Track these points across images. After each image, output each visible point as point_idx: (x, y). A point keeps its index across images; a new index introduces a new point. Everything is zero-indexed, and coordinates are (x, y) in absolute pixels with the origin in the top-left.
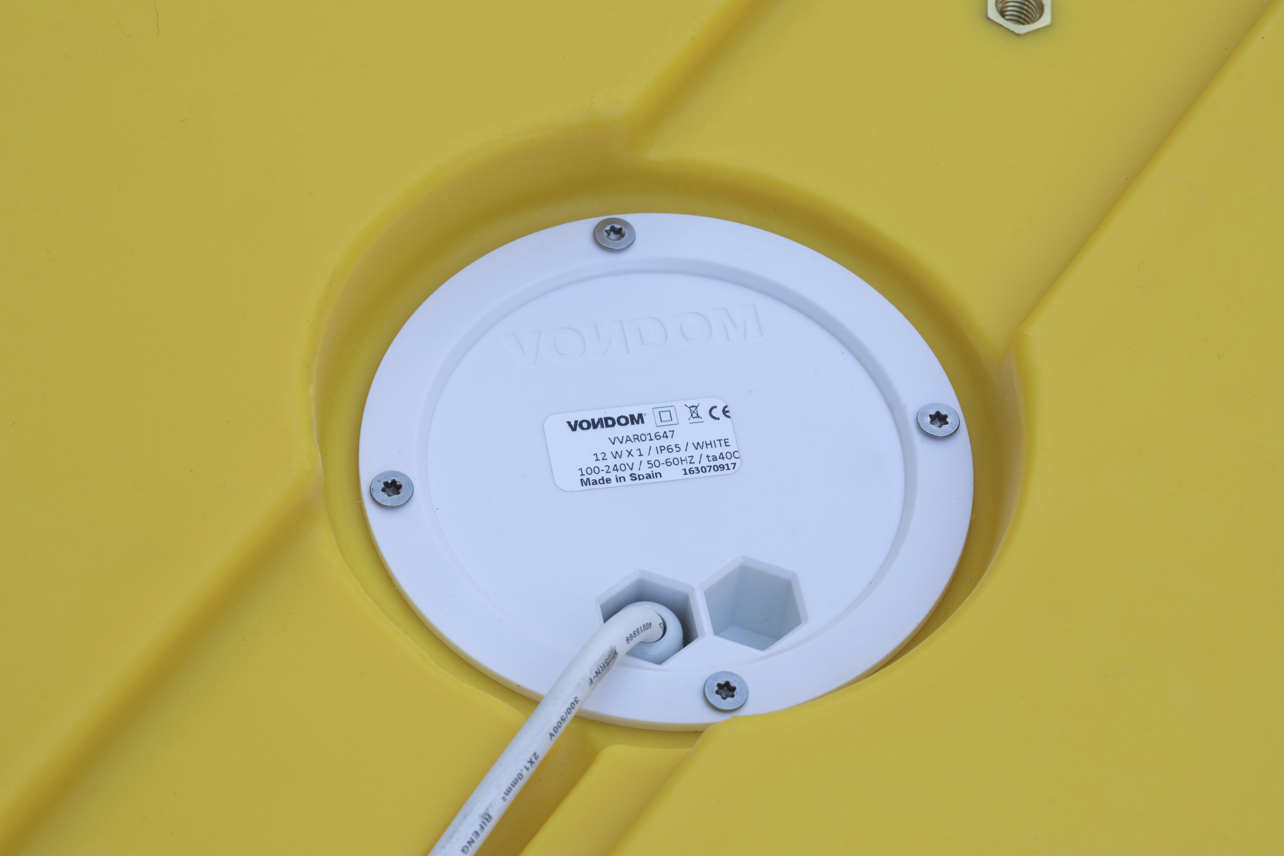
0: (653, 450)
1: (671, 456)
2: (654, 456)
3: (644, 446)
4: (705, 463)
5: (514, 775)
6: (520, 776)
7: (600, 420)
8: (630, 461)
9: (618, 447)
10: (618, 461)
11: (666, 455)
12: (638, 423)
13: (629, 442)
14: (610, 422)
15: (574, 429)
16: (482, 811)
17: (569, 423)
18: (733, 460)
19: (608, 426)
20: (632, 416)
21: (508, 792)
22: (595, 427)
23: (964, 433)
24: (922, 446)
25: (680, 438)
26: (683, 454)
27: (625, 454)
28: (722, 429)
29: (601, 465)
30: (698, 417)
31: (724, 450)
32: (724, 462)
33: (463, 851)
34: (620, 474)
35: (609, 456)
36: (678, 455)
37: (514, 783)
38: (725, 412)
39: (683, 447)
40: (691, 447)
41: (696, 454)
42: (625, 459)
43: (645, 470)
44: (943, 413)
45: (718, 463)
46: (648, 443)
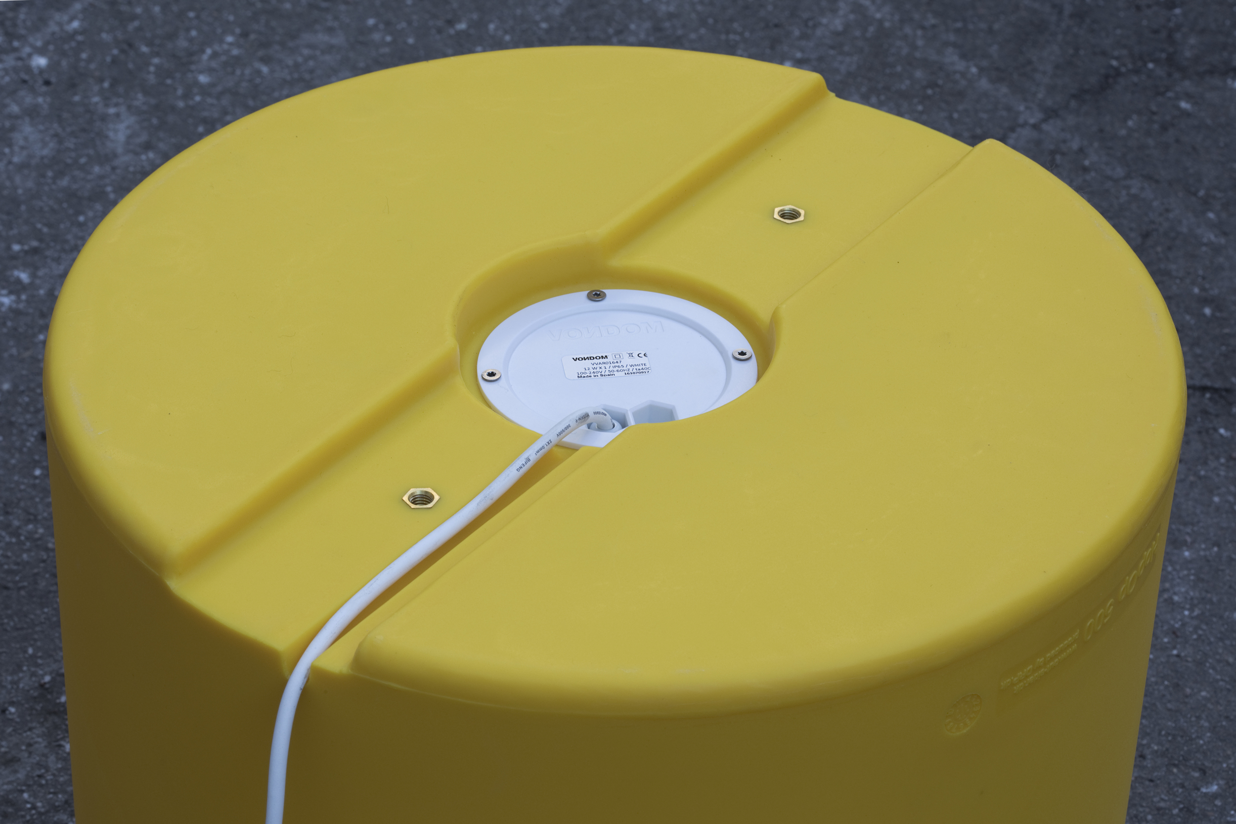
0: (611, 367)
1: (619, 369)
2: (611, 369)
3: (607, 366)
4: (635, 371)
5: (540, 446)
6: (543, 447)
7: (588, 358)
8: (601, 370)
9: (595, 366)
10: (595, 370)
11: (617, 368)
12: (605, 358)
13: (600, 365)
14: (592, 358)
15: (576, 360)
16: (526, 457)
17: (573, 359)
18: (648, 370)
19: (591, 359)
20: (602, 357)
21: (538, 452)
22: (585, 359)
23: (754, 358)
24: (734, 364)
25: (624, 363)
26: (625, 368)
27: (598, 368)
28: (644, 360)
29: (587, 371)
30: (632, 356)
31: (644, 367)
32: (643, 371)
33: (517, 470)
34: (595, 374)
35: (591, 369)
36: (623, 369)
37: (541, 449)
38: (644, 355)
39: (625, 366)
40: (628, 366)
41: (631, 369)
42: (598, 369)
43: (607, 373)
44: (745, 352)
45: (641, 371)
46: (609, 365)
